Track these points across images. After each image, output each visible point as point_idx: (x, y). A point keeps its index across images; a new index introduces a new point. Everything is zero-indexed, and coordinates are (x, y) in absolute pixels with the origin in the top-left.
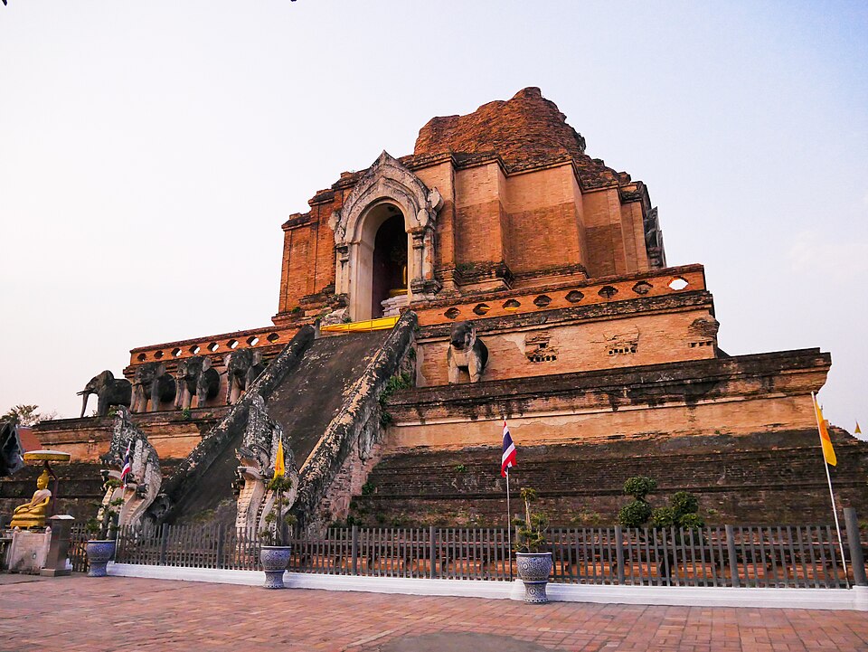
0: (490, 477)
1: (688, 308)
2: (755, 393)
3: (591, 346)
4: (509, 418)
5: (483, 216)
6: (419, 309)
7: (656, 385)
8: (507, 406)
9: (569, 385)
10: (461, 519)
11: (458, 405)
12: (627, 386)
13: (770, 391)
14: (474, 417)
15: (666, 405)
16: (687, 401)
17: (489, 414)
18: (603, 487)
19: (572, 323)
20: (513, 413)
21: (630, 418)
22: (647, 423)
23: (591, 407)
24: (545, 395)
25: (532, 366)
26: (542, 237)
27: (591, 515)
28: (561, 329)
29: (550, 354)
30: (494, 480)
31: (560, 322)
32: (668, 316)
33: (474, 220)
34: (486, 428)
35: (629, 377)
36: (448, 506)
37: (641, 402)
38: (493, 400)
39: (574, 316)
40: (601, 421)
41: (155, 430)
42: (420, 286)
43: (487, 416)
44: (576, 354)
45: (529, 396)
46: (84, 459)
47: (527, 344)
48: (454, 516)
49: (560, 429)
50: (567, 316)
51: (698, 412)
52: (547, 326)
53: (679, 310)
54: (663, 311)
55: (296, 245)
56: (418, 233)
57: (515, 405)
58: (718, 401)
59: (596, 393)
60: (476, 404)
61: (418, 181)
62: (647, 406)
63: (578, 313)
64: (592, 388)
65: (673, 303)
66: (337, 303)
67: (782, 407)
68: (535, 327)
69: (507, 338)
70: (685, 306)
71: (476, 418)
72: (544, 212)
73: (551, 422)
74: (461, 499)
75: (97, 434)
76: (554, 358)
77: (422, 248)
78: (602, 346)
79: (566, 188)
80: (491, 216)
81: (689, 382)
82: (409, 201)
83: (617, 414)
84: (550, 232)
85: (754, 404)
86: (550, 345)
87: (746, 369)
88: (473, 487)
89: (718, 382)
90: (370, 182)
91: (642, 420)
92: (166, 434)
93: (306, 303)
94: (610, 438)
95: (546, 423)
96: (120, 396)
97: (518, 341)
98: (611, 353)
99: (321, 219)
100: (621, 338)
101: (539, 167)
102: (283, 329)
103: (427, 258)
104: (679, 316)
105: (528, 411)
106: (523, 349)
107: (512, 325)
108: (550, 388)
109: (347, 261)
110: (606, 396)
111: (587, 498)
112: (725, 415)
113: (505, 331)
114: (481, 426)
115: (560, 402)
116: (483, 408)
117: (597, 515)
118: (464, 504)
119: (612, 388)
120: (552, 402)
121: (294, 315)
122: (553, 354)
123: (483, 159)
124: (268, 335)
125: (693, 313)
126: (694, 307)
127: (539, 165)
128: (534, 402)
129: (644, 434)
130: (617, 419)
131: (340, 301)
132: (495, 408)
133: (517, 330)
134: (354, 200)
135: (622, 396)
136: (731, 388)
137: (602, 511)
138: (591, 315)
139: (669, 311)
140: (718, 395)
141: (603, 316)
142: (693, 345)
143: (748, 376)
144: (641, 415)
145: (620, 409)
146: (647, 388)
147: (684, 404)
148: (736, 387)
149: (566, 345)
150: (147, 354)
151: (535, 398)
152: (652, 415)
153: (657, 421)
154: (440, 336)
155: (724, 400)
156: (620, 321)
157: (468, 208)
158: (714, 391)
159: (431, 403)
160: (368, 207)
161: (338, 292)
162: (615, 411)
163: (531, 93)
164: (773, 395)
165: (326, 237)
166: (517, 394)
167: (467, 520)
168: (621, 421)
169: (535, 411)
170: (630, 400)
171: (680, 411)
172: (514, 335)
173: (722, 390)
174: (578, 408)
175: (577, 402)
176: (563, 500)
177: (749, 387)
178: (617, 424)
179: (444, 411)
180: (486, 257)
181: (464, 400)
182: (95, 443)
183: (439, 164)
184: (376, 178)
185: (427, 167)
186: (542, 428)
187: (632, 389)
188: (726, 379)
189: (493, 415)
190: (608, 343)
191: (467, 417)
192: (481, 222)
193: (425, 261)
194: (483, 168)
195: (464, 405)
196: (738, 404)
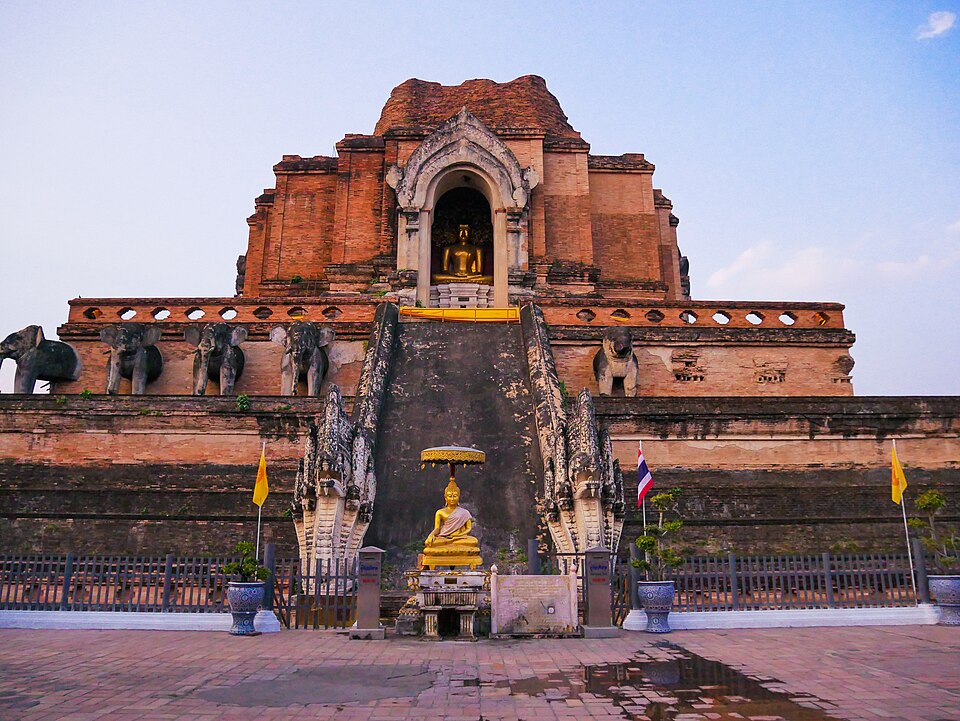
0: (716, 501)
1: (833, 345)
2: (935, 432)
3: (740, 370)
4: (704, 439)
5: (572, 209)
6: (546, 304)
7: (856, 417)
8: (705, 426)
9: (774, 409)
10: (711, 548)
11: (651, 420)
12: (829, 415)
13: (947, 432)
14: (664, 435)
15: (859, 437)
16: (877, 435)
17: (684, 433)
18: (833, 515)
19: (723, 344)
20: (708, 433)
21: (825, 448)
22: (839, 452)
23: (790, 433)
24: (748, 417)
25: (678, 384)
26: (620, 246)
27: (850, 542)
28: (710, 349)
29: (699, 374)
30: (721, 505)
31: (712, 341)
32: (814, 349)
33: (560, 211)
34: (676, 448)
35: (832, 406)
36: (696, 533)
37: (837, 432)
38: (692, 418)
39: (727, 337)
40: (797, 449)
41: (175, 422)
42: (520, 277)
43: (679, 435)
44: (725, 377)
45: (732, 417)
46: (23, 458)
47: (674, 360)
48: (704, 544)
49: (757, 454)
50: (719, 336)
51: (885, 445)
52: (698, 344)
53: (825, 345)
54: (810, 345)
55: (295, 196)
56: (515, 214)
57: (714, 425)
58: (903, 436)
59: (799, 419)
60: (671, 420)
61: (509, 153)
62: (842, 437)
63: (732, 335)
64: (796, 414)
65: (821, 338)
66: (404, 281)
67: (954, 446)
68: (684, 344)
69: (652, 351)
70: (831, 342)
71: (667, 436)
72: (621, 219)
73: (746, 446)
74: (711, 525)
75: (54, 421)
76: (702, 378)
77: (518, 232)
78: (751, 372)
79: (647, 198)
80: (580, 212)
81: (885, 416)
82: (502, 175)
83: (812, 443)
84: (629, 242)
85: (931, 442)
86: (699, 365)
87: (933, 408)
88: (698, 513)
89: (907, 419)
90: (446, 140)
91: (835, 450)
92: (197, 428)
93: (335, 273)
94: (810, 466)
95: (741, 446)
96: (59, 366)
97: (664, 355)
98: (760, 379)
99: (354, 170)
100: (771, 366)
101: (618, 169)
102: (349, 303)
103: (523, 246)
104: (824, 351)
105: (726, 433)
106: (670, 366)
107: (661, 337)
108: (756, 411)
109: (417, 230)
110: (807, 423)
111: (845, 526)
112: (908, 450)
113: (652, 343)
114: (670, 445)
115: (761, 426)
116: (678, 427)
117: (855, 543)
118: (714, 531)
119: (816, 416)
120: (753, 425)
121: (294, 286)
122: (701, 374)
123: (572, 146)
124: (323, 307)
125: (835, 350)
126: (838, 345)
127: (619, 166)
128: (735, 424)
129: (841, 464)
130: (812, 447)
131: (411, 278)
132: (691, 428)
133: (665, 344)
134: (424, 158)
135: (822, 425)
136: (917, 426)
137: (859, 538)
138: (744, 339)
139: (816, 345)
140: (906, 431)
141: (756, 341)
142: (835, 380)
143: (934, 416)
144: (834, 445)
145: (816, 437)
146: (848, 419)
147: (874, 437)
148: (922, 424)
149: (715, 367)
150: (104, 310)
151: (737, 420)
152: (845, 446)
153: (849, 452)
154: (576, 340)
155: (909, 436)
156: (769, 349)
157: (552, 197)
158: (903, 427)
159: (618, 415)
160: (444, 170)
161: (401, 265)
162: (812, 439)
163: (537, 82)
164: (948, 435)
165: (361, 194)
166: (719, 414)
167: (719, 549)
168: (816, 449)
169: (732, 433)
170: (829, 430)
171: (869, 444)
172: (659, 349)
173: (910, 427)
174: (778, 433)
175: (778, 427)
176: (820, 527)
177: (931, 426)
178: (812, 452)
179: (632, 426)
180: (575, 257)
181: (660, 415)
182: (46, 435)
183: (529, 139)
184: (454, 138)
185: (513, 139)
186: (737, 452)
187: (834, 419)
188: (917, 416)
189: (686, 434)
190: (758, 369)
191: (655, 435)
192: (569, 216)
193: (520, 248)
194: (571, 156)
195: (657, 422)
196: (919, 441)
